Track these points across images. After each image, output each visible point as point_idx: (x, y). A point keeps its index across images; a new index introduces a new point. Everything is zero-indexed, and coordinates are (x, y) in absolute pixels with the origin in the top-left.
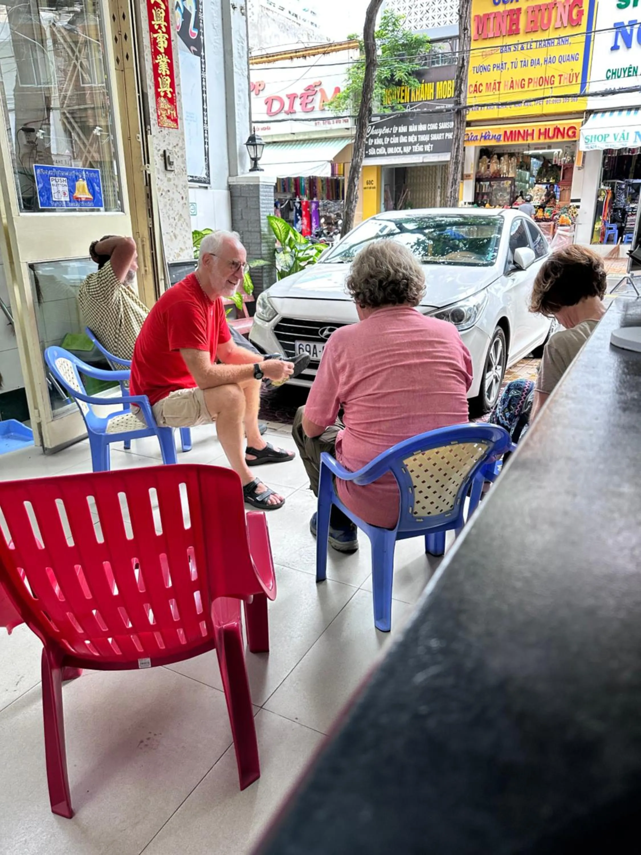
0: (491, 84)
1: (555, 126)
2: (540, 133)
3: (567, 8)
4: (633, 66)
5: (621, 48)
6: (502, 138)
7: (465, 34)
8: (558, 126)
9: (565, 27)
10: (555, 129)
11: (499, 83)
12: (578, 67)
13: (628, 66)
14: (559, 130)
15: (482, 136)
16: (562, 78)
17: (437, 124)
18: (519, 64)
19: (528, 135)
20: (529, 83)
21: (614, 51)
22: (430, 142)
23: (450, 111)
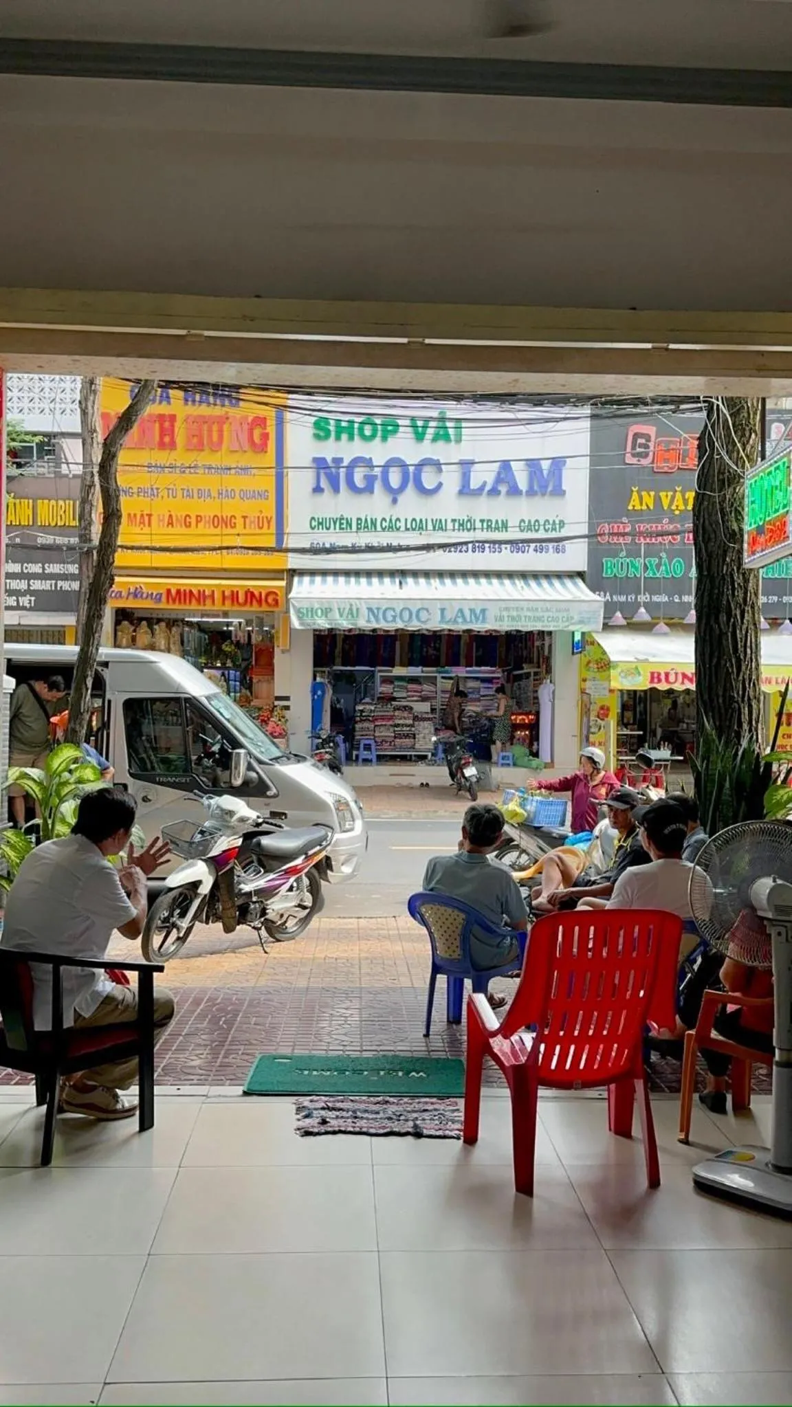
0: (135, 515)
1: (246, 589)
2: (224, 598)
3: (246, 427)
4: (345, 517)
5: (326, 491)
6: (164, 598)
7: (92, 438)
8: (251, 590)
9: (245, 452)
10: (246, 593)
11: (150, 516)
12: (270, 509)
13: (339, 516)
14: (252, 594)
15: (129, 594)
16: (247, 521)
17: (40, 565)
18: (179, 493)
19: (205, 598)
20: (197, 522)
21: (316, 494)
22: (29, 592)
23: (75, 549)
